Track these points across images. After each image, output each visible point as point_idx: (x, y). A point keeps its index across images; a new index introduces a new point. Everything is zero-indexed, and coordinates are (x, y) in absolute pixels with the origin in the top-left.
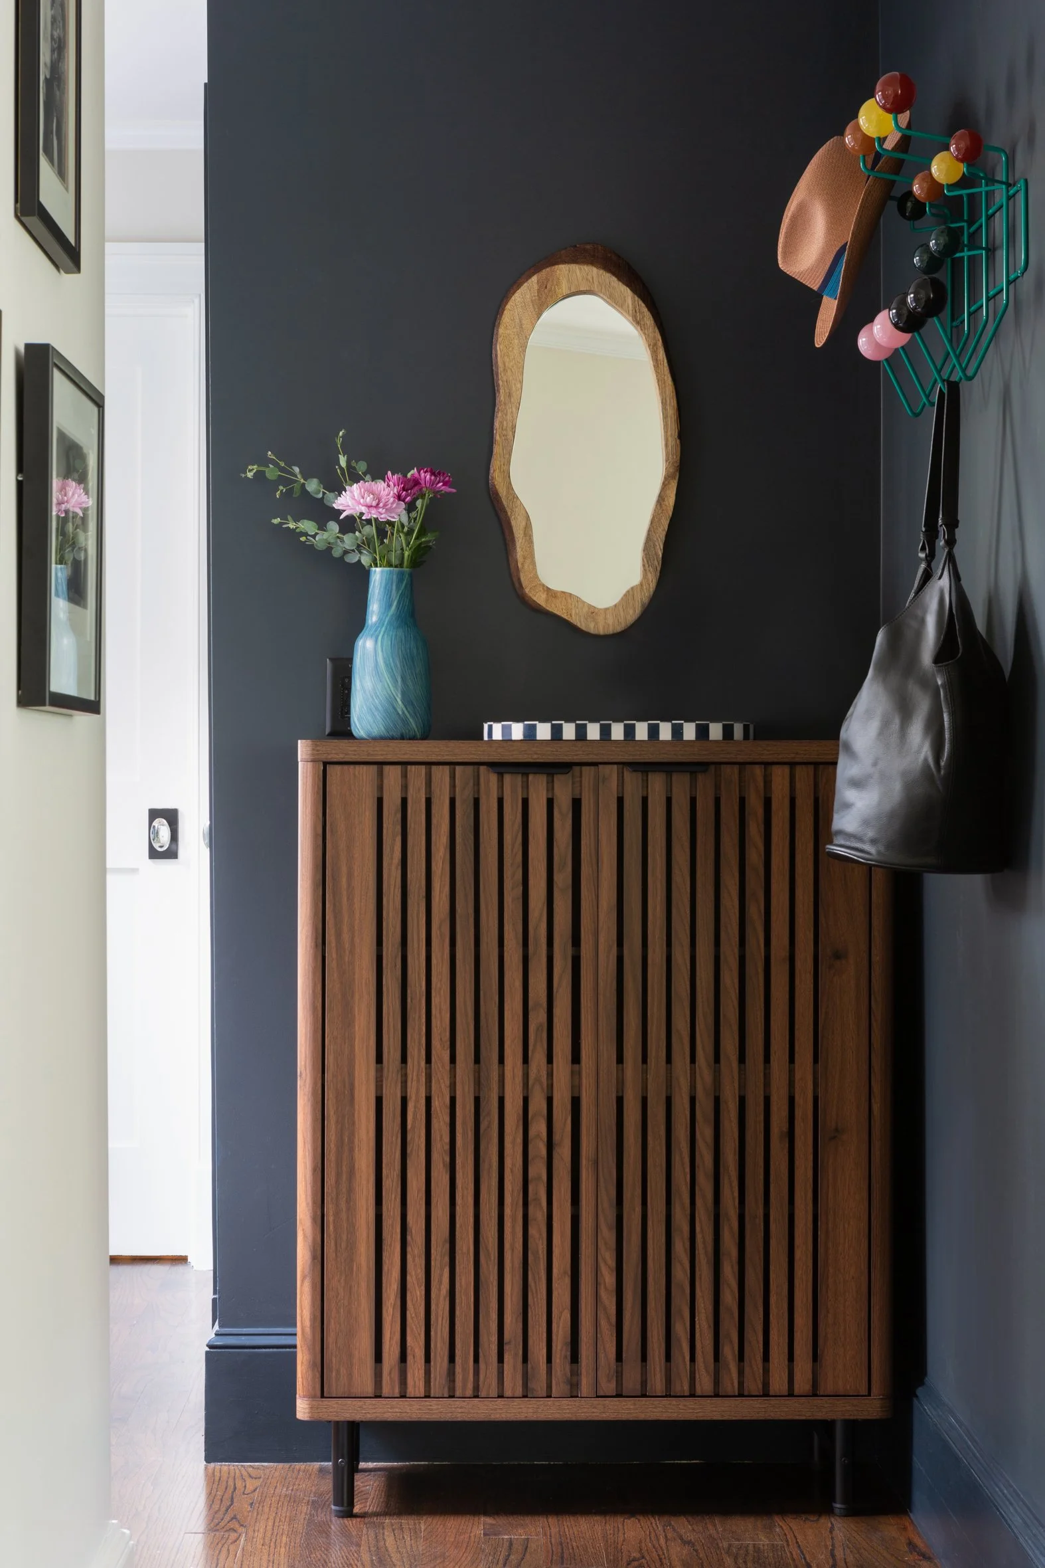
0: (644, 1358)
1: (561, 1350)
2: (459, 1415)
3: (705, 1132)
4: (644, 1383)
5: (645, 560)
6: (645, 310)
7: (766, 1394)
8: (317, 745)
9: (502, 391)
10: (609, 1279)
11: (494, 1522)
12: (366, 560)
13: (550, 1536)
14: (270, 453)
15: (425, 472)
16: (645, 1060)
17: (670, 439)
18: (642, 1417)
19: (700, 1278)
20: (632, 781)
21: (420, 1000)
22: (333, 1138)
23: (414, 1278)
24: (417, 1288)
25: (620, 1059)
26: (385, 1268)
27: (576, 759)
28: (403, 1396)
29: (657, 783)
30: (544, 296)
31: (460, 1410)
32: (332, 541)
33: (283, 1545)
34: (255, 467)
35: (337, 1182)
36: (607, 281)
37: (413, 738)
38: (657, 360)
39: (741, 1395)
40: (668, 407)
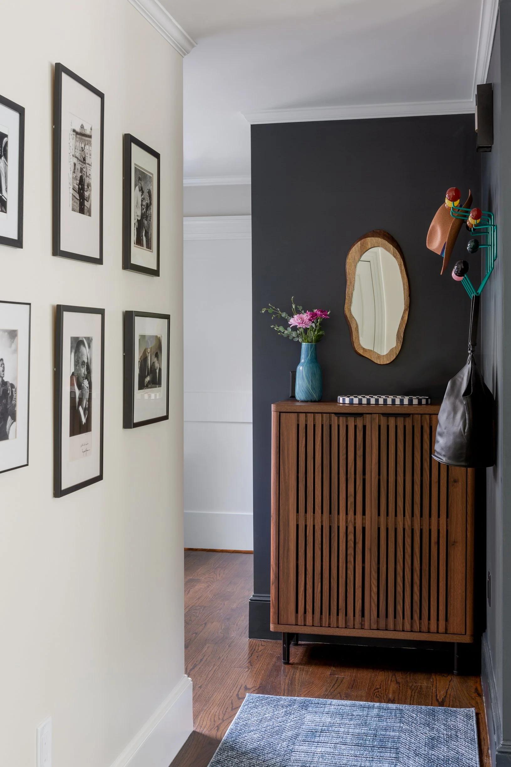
0: (387, 617)
1: (358, 613)
2: (324, 633)
3: (408, 540)
4: (386, 625)
5: (397, 339)
6: (397, 252)
7: (429, 632)
8: (277, 406)
9: (348, 281)
10: (375, 589)
11: (335, 670)
12: (300, 340)
13: (352, 677)
14: (270, 304)
15: (318, 311)
16: (387, 515)
17: (406, 297)
18: (386, 637)
19: (406, 591)
20: (383, 420)
21: (311, 493)
22: (282, 538)
23: (309, 586)
24: (310, 589)
25: (379, 515)
26: (299, 582)
27: (364, 412)
28: (305, 625)
29: (392, 421)
30: (362, 248)
31: (324, 631)
32: (289, 334)
33: (262, 674)
34: (265, 309)
35: (284, 552)
36: (384, 243)
37: (315, 401)
38: (401, 270)
39: (420, 632)
40: (405, 286)
